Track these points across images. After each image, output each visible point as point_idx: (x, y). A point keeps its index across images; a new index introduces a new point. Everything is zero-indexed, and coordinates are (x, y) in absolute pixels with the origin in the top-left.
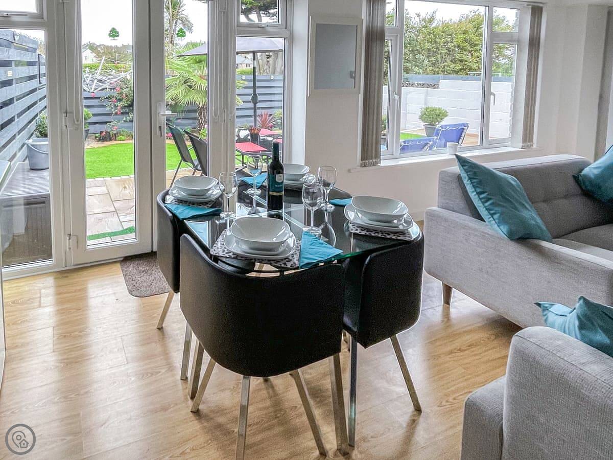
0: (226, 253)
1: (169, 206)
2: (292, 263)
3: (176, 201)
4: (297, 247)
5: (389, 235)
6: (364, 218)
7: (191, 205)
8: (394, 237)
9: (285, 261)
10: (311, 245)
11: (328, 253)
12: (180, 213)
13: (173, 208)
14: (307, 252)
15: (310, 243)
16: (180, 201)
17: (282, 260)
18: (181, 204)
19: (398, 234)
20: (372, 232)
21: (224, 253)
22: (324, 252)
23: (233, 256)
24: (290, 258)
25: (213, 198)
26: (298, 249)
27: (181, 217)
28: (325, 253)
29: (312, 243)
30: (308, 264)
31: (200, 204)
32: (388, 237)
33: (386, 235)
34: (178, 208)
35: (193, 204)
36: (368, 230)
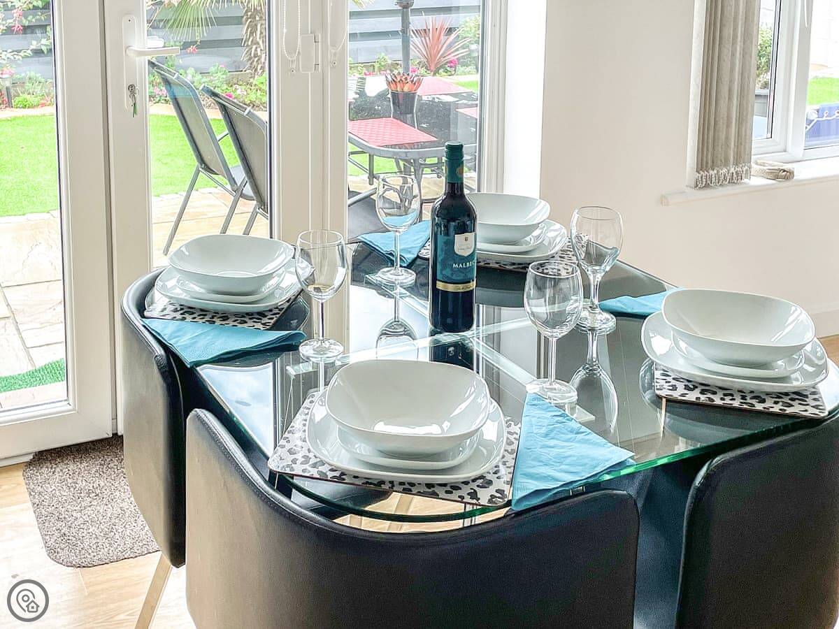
0: (314, 466)
1: (154, 325)
2: (491, 490)
3: (176, 311)
4: (510, 443)
5: (763, 401)
6: (696, 354)
7: (218, 322)
8: (776, 409)
9: (474, 486)
10: (546, 435)
11: (593, 459)
12: (186, 347)
13: (167, 330)
14: (534, 460)
15: (544, 430)
16: (188, 311)
17: (466, 483)
18: (189, 318)
19: (786, 400)
20: (715, 393)
21: (306, 466)
22: (583, 457)
23: (330, 475)
24: (489, 477)
25: (281, 299)
26: (509, 448)
27: (188, 358)
28: (586, 461)
29: (552, 431)
30: (537, 493)
31: (243, 317)
32: (759, 407)
33: (754, 402)
34: (178, 330)
35: (225, 317)
36: (706, 388)
